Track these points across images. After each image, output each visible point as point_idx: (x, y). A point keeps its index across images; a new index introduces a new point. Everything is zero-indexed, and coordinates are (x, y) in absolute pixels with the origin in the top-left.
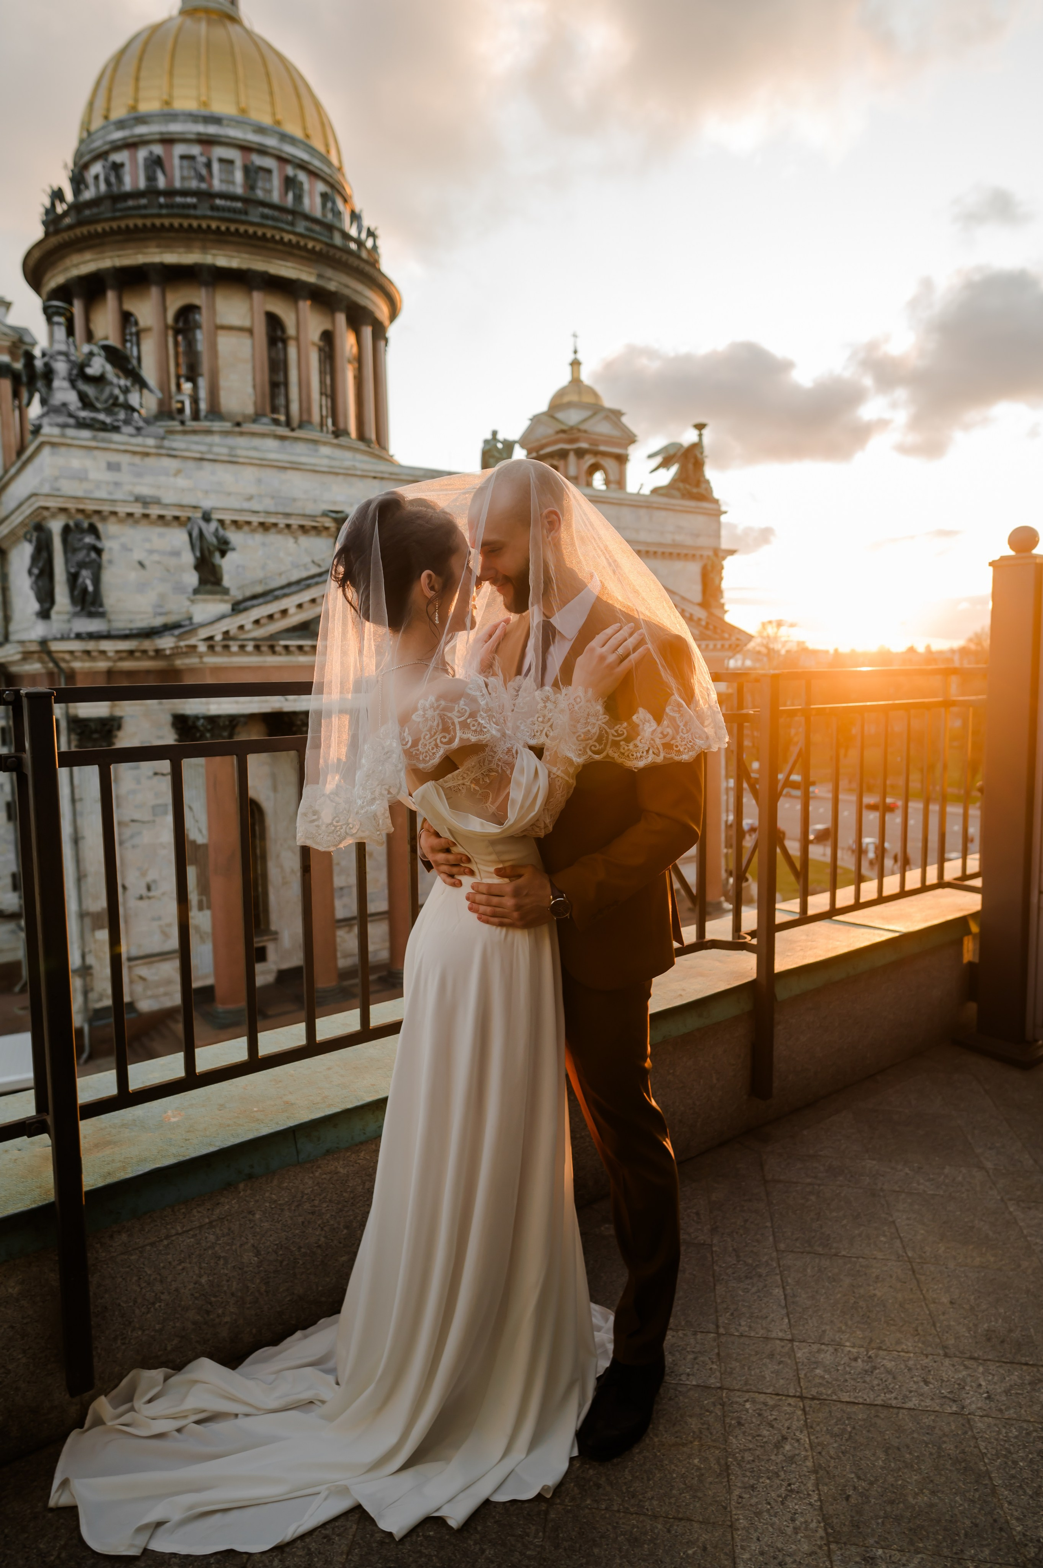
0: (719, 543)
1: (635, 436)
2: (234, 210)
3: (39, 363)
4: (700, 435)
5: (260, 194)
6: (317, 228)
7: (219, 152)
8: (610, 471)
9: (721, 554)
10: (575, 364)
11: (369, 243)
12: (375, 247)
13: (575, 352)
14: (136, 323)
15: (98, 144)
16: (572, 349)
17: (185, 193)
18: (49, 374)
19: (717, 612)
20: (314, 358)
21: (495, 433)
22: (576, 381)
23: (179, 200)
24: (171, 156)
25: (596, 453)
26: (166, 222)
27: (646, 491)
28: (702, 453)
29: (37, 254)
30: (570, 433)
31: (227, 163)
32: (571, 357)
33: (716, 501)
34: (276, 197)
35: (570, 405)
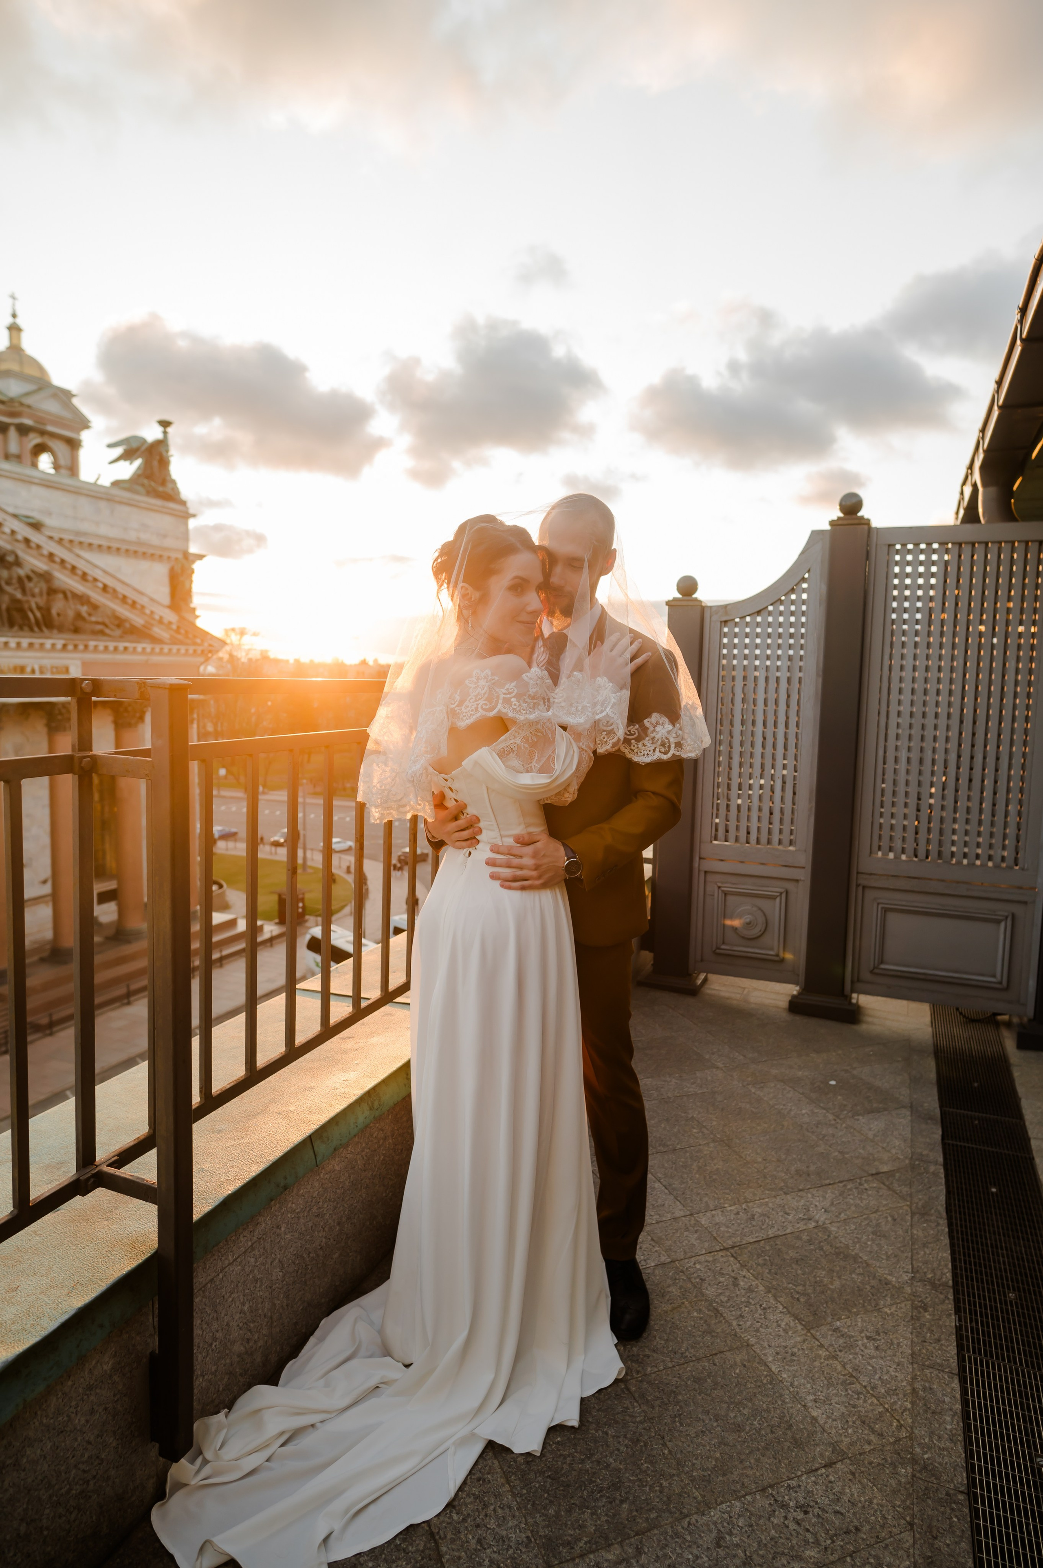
0: (187, 547)
1: (89, 421)
4: (166, 433)
8: (60, 455)
9: (191, 558)
10: (14, 329)
13: (14, 316)
16: (10, 311)
19: (188, 616)
25: (43, 433)
27: (106, 482)
28: (167, 451)
30: (10, 406)
32: (9, 320)
33: (183, 503)
35: (10, 374)
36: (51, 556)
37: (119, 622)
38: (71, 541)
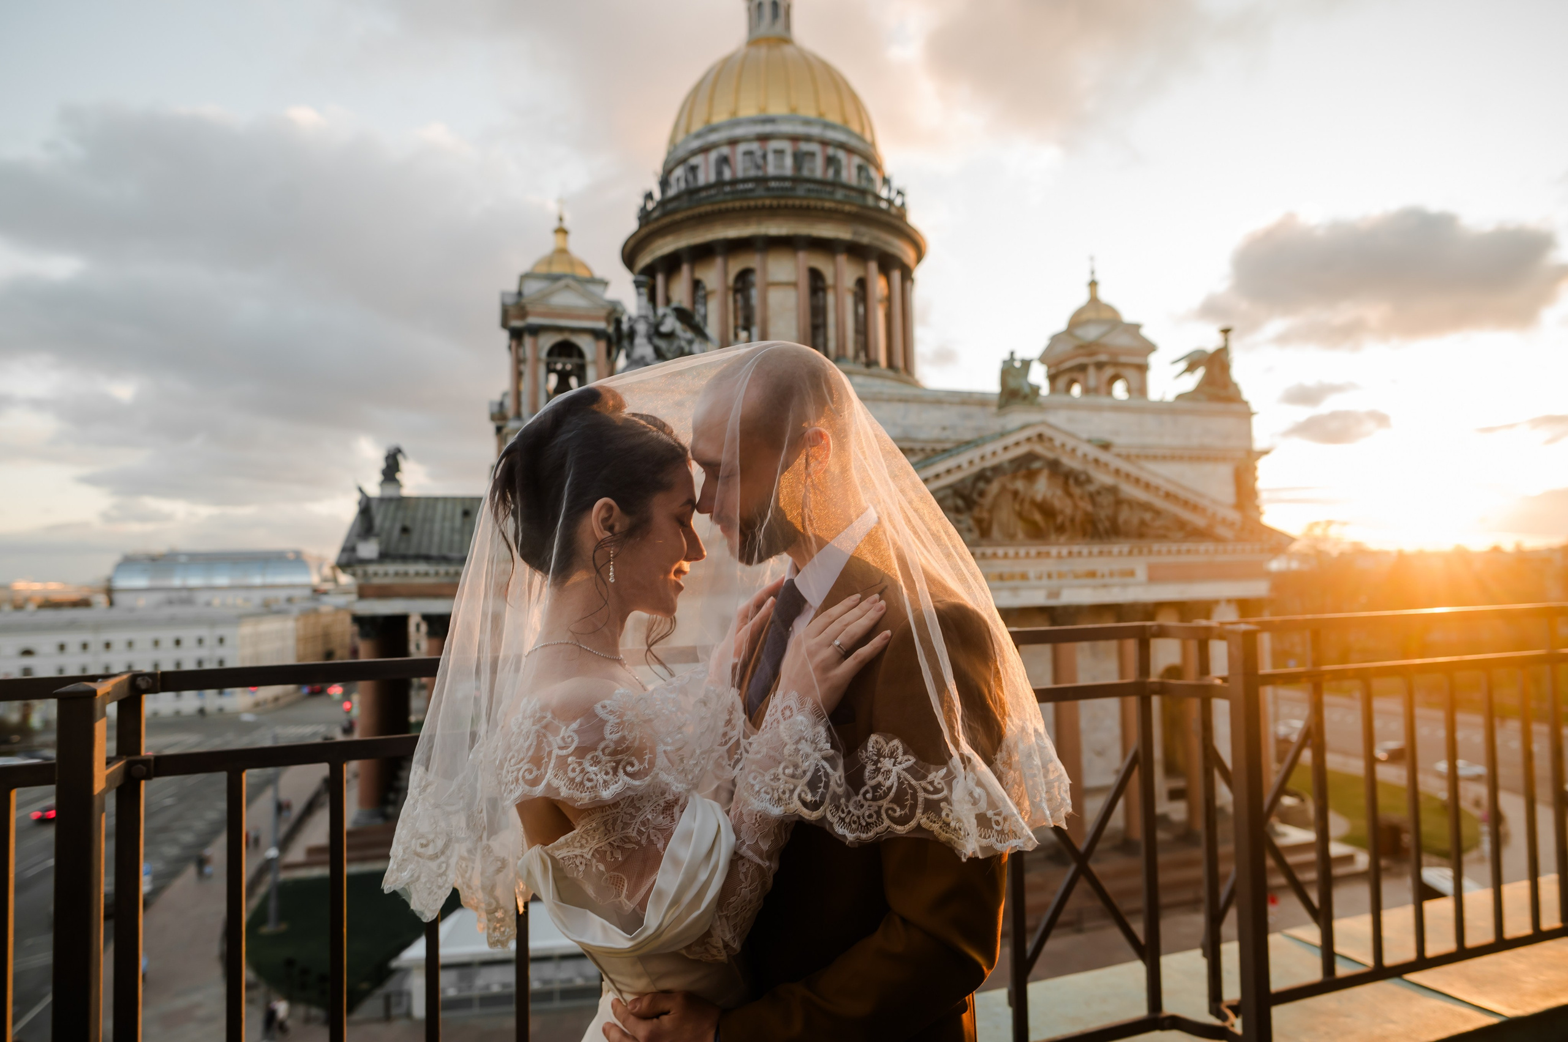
0: (1251, 444)
1: (1155, 346)
2: (786, 189)
3: (625, 327)
4: (1226, 340)
5: (806, 173)
6: (853, 194)
7: (774, 145)
8: (1131, 380)
9: (1255, 455)
10: (1093, 284)
11: (898, 201)
12: (903, 204)
13: (1093, 273)
14: (704, 288)
15: (681, 153)
17: (745, 180)
18: (632, 334)
19: (1252, 513)
20: (849, 301)
21: (1012, 354)
22: (1094, 300)
23: (741, 187)
24: (734, 152)
25: (1116, 364)
26: (730, 205)
27: (1170, 397)
28: (1228, 357)
29: (632, 243)
30: (1089, 348)
31: (779, 153)
32: (1087, 278)
33: (1246, 403)
34: (819, 174)
35: (1088, 322)
36: (1117, 472)
37: (1181, 525)
38: (1138, 457)
